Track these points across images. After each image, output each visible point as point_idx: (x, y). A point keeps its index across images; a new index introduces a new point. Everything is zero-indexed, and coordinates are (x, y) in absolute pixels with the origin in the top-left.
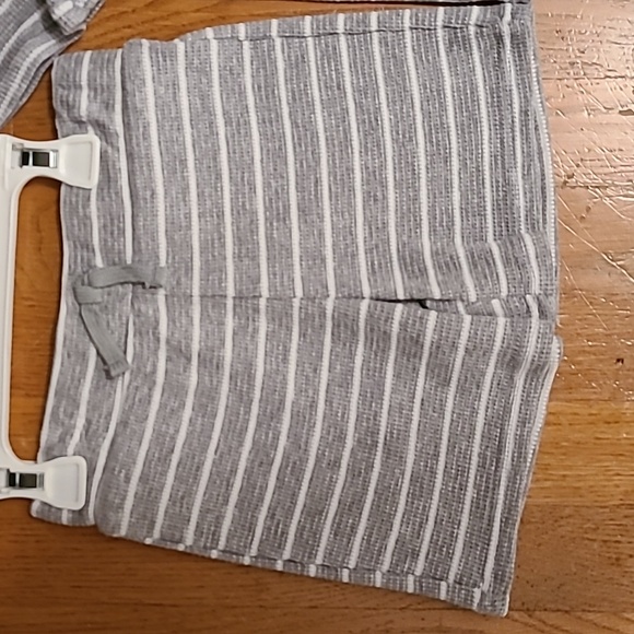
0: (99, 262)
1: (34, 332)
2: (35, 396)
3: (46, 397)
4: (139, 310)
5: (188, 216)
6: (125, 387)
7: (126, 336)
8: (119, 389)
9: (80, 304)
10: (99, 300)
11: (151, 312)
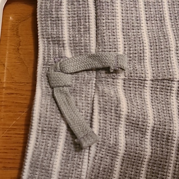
0: (68, 53)
1: (11, 114)
2: (11, 168)
3: (21, 168)
4: (103, 92)
5: (138, 19)
6: (91, 159)
7: (92, 114)
8: (86, 161)
9: (52, 88)
10: (69, 83)
11: (112, 93)
